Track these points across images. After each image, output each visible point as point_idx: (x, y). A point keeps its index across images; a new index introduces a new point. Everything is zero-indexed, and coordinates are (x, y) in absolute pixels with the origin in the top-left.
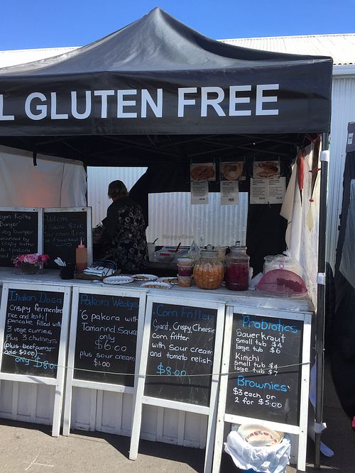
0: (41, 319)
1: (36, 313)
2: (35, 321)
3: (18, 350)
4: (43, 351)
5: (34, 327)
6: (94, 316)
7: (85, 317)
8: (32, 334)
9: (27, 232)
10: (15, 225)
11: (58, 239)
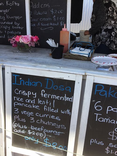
0: (48, 105)
1: (43, 99)
2: (42, 106)
3: (26, 130)
4: (52, 134)
5: (42, 111)
6: (110, 109)
7: (98, 108)
8: (39, 118)
9: (17, 18)
10: (7, 11)
11: (42, 24)
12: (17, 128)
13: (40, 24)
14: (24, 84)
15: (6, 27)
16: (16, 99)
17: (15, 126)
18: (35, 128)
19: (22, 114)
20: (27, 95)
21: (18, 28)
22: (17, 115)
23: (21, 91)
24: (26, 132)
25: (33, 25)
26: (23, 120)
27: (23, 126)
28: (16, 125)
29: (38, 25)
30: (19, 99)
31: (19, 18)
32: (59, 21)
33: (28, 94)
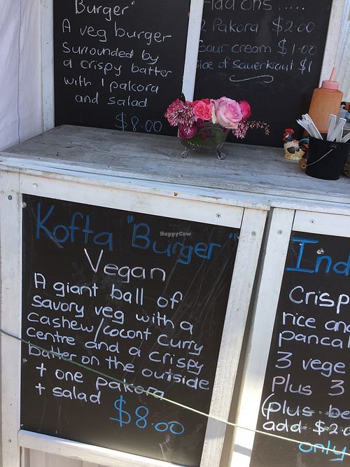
9: (153, 37)
10: (120, 12)
11: (237, 63)
12: (277, 418)
13: (230, 64)
14: (328, 271)
15: (109, 67)
16: (289, 319)
17: (270, 410)
18: (342, 411)
19: (305, 368)
20: (333, 305)
21: (153, 73)
22: (284, 373)
23: (315, 295)
24: (305, 428)
25: (205, 66)
26: (302, 391)
27: (301, 409)
28: (275, 407)
29: (222, 65)
30: (302, 322)
31: (161, 38)
32: (298, 58)
33: (340, 302)
